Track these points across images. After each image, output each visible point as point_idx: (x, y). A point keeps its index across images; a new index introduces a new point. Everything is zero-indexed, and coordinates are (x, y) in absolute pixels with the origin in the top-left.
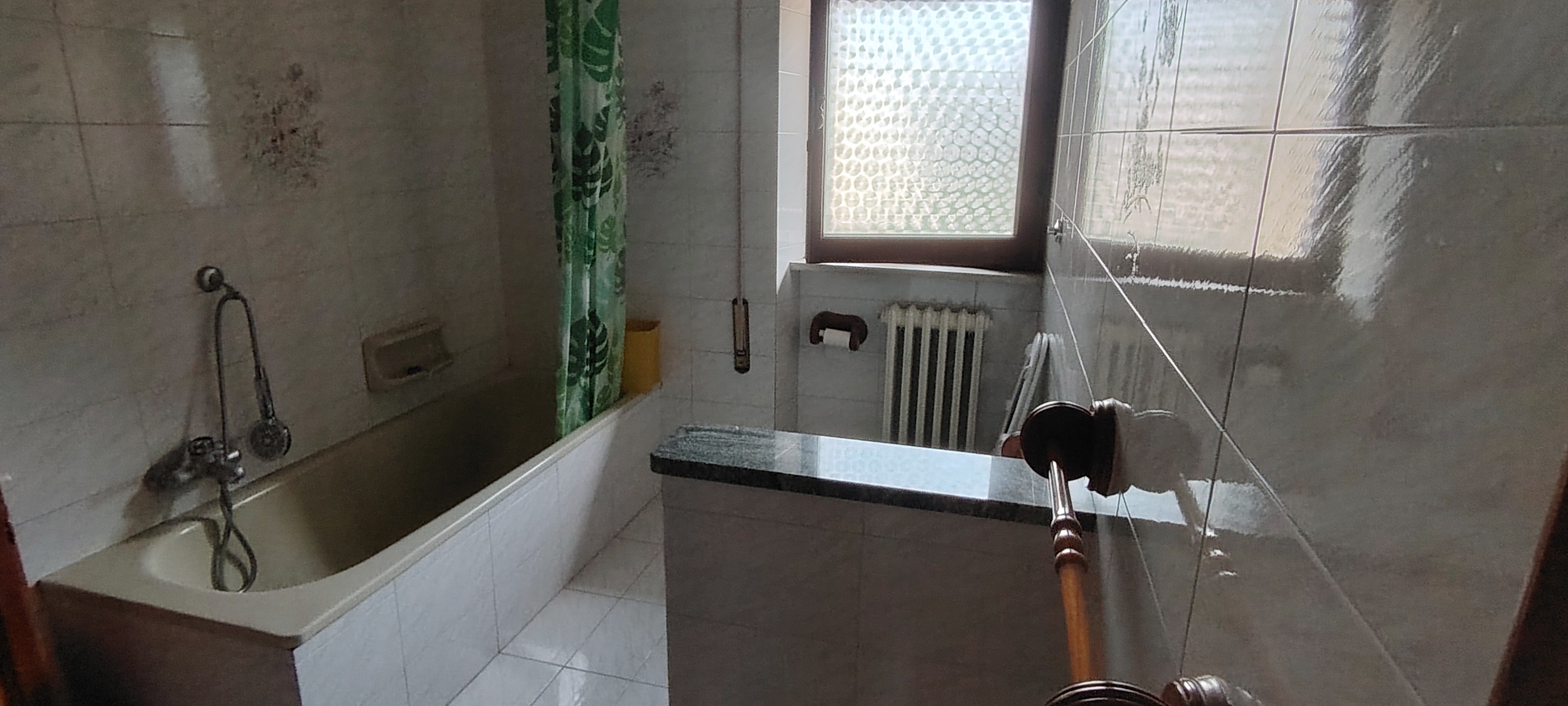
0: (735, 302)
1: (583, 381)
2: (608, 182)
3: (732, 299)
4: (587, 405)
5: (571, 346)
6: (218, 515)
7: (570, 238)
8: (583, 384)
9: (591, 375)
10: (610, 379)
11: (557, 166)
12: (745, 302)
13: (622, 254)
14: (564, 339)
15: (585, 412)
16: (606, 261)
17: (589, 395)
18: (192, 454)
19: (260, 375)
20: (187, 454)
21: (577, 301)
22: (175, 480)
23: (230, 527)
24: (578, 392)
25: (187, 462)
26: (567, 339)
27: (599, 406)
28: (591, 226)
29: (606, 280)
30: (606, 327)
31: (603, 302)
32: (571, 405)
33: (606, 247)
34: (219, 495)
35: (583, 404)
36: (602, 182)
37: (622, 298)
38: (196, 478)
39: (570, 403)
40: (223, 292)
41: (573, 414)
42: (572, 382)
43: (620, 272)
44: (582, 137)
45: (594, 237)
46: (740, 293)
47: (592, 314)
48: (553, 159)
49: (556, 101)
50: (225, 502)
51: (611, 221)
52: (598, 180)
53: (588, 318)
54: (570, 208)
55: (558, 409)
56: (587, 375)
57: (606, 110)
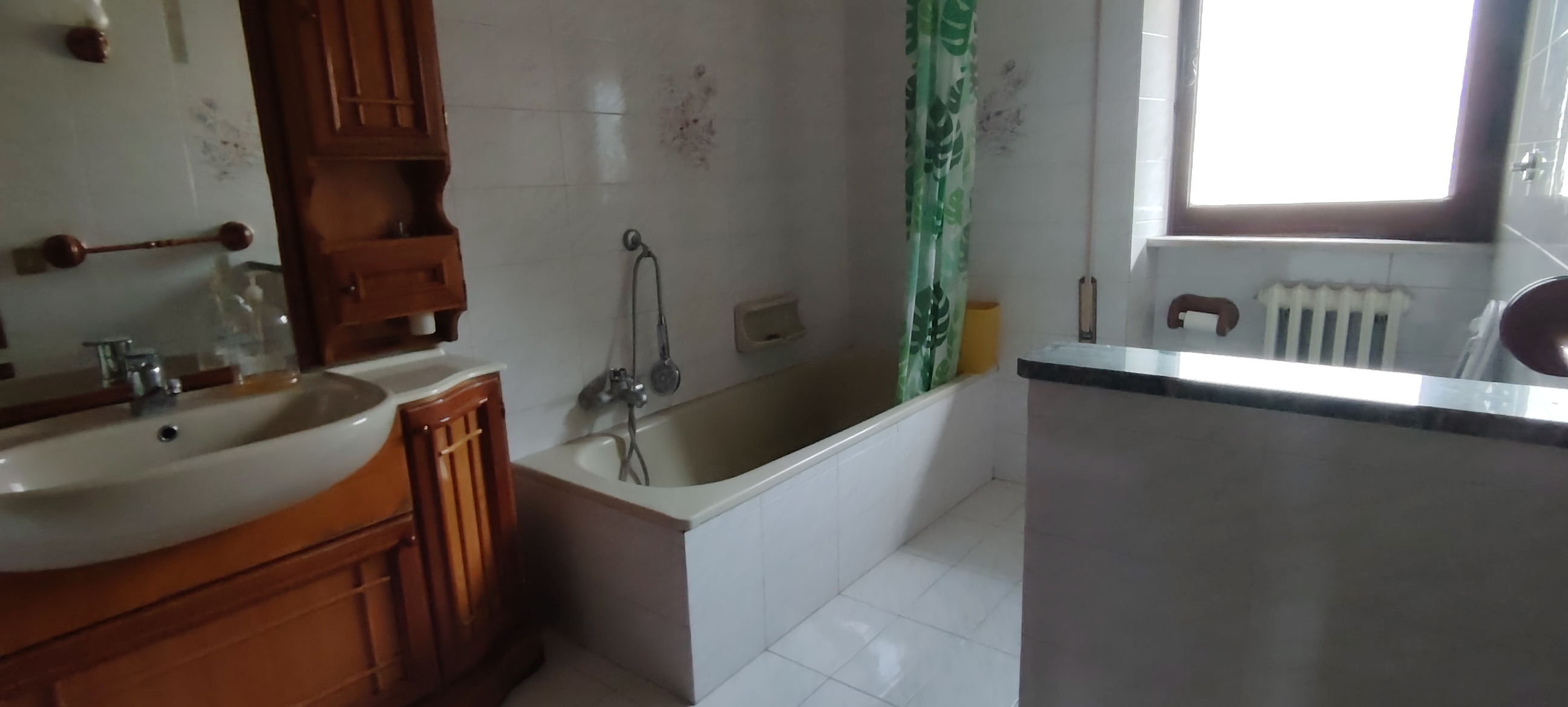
0: (1082, 280)
1: (925, 351)
2: (959, 153)
3: (1079, 277)
4: (926, 375)
5: (915, 314)
6: (626, 435)
7: (921, 208)
8: (924, 354)
9: (932, 346)
10: (950, 353)
11: (910, 142)
12: (1094, 281)
13: (967, 229)
14: (909, 305)
15: (924, 381)
16: (952, 233)
17: (928, 366)
18: (611, 381)
19: (662, 322)
20: (608, 382)
21: (923, 271)
22: (600, 400)
23: (633, 446)
24: (919, 362)
25: (608, 387)
26: (912, 308)
27: (937, 379)
28: (941, 197)
29: (951, 252)
30: (949, 299)
31: (947, 273)
32: (912, 374)
33: (953, 219)
34: (627, 420)
35: (923, 372)
36: (953, 154)
37: (965, 274)
38: (612, 401)
39: (911, 372)
40: (640, 250)
41: (913, 383)
42: (914, 351)
43: (964, 249)
44: (936, 110)
45: (942, 208)
46: (1088, 268)
47: (937, 286)
48: (906, 137)
49: (912, 81)
50: (632, 425)
51: (959, 193)
52: (949, 151)
53: (932, 288)
54: (921, 179)
55: (900, 376)
56: (928, 344)
57: (960, 83)
